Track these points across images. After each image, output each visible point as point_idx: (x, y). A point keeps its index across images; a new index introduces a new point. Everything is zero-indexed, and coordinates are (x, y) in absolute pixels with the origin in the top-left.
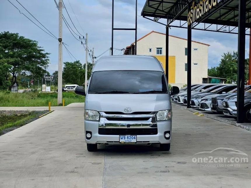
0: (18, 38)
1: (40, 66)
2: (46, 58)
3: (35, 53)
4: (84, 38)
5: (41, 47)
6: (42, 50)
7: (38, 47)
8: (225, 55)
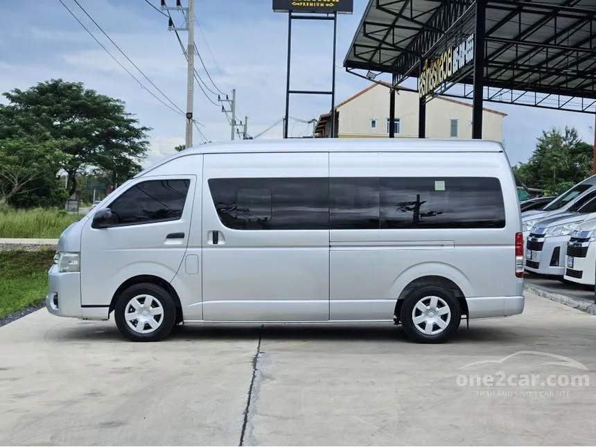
0: (83, 94)
1: (128, 157)
2: (142, 140)
3: (119, 126)
4: (227, 98)
5: (130, 114)
6: (134, 121)
7: (125, 114)
8: (545, 135)
